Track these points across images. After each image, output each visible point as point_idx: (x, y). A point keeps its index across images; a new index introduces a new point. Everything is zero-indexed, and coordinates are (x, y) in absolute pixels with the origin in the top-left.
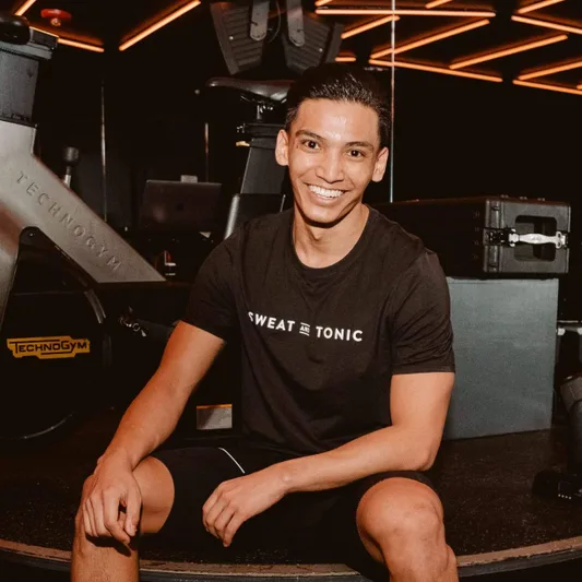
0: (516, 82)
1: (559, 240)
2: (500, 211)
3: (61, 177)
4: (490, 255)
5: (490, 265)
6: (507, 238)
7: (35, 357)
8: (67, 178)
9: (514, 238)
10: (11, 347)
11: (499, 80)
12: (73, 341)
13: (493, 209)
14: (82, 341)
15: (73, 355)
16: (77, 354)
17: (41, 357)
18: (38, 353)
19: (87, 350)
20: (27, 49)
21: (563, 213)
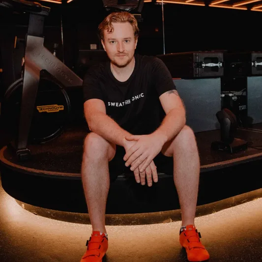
0: (210, 6)
1: (220, 65)
2: (198, 56)
3: (53, 53)
4: (196, 71)
5: (196, 75)
6: (201, 65)
7: (46, 112)
8: (55, 53)
9: (204, 65)
10: (38, 109)
11: (204, 5)
12: (58, 106)
13: (196, 56)
14: (61, 106)
15: (58, 111)
16: (60, 111)
17: (48, 112)
18: (47, 111)
19: (63, 109)
20: (41, 13)
21: (220, 55)
